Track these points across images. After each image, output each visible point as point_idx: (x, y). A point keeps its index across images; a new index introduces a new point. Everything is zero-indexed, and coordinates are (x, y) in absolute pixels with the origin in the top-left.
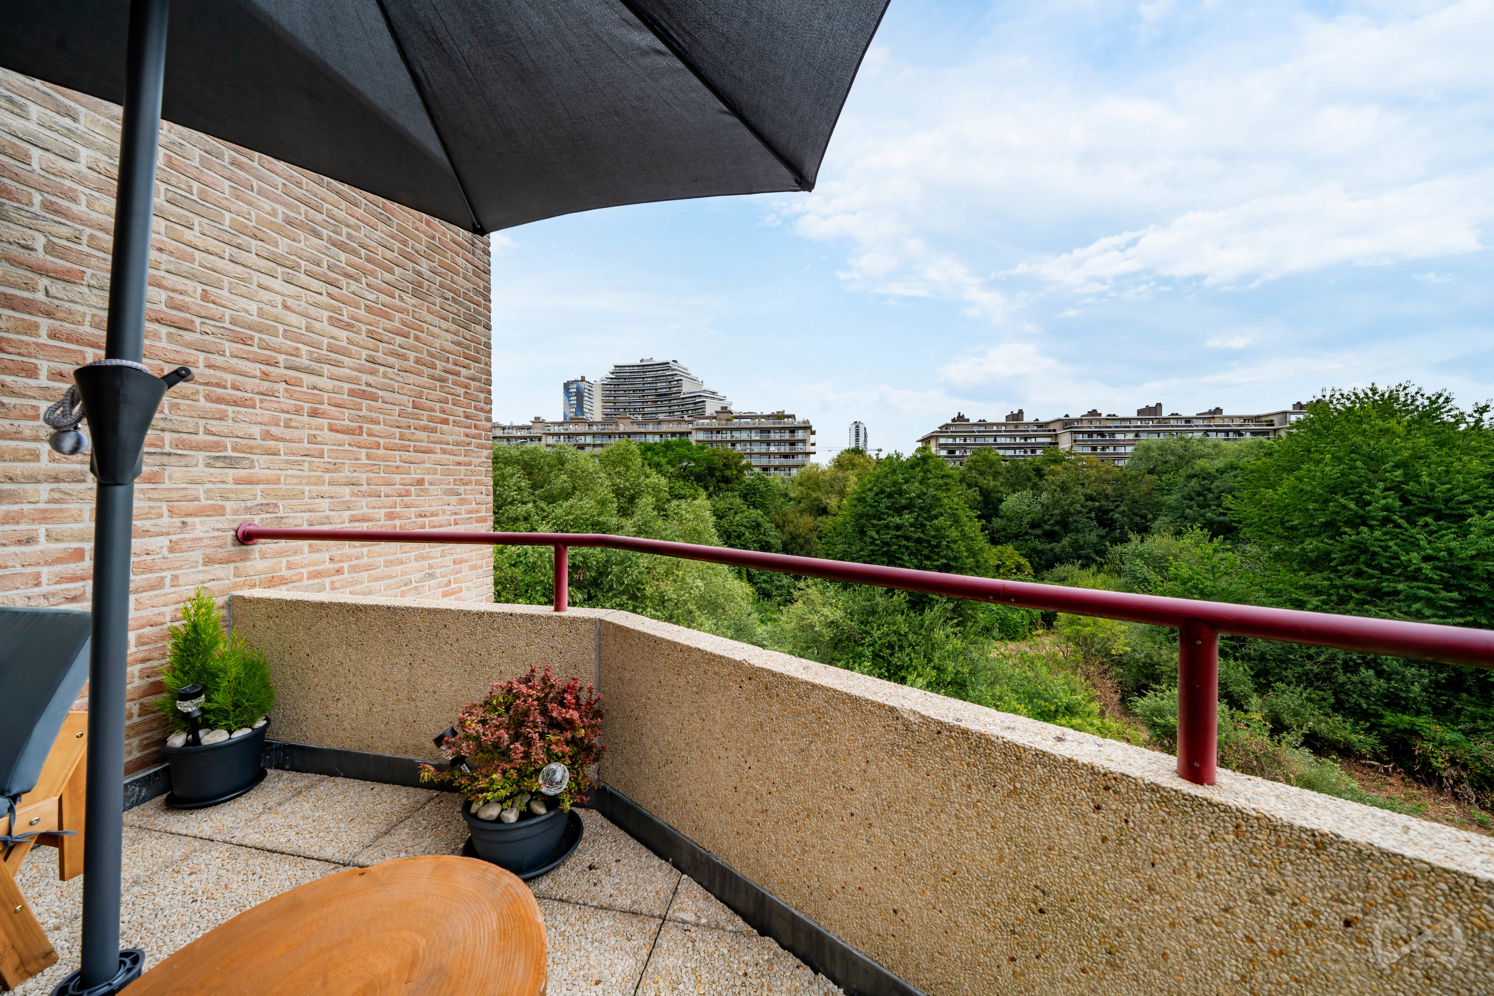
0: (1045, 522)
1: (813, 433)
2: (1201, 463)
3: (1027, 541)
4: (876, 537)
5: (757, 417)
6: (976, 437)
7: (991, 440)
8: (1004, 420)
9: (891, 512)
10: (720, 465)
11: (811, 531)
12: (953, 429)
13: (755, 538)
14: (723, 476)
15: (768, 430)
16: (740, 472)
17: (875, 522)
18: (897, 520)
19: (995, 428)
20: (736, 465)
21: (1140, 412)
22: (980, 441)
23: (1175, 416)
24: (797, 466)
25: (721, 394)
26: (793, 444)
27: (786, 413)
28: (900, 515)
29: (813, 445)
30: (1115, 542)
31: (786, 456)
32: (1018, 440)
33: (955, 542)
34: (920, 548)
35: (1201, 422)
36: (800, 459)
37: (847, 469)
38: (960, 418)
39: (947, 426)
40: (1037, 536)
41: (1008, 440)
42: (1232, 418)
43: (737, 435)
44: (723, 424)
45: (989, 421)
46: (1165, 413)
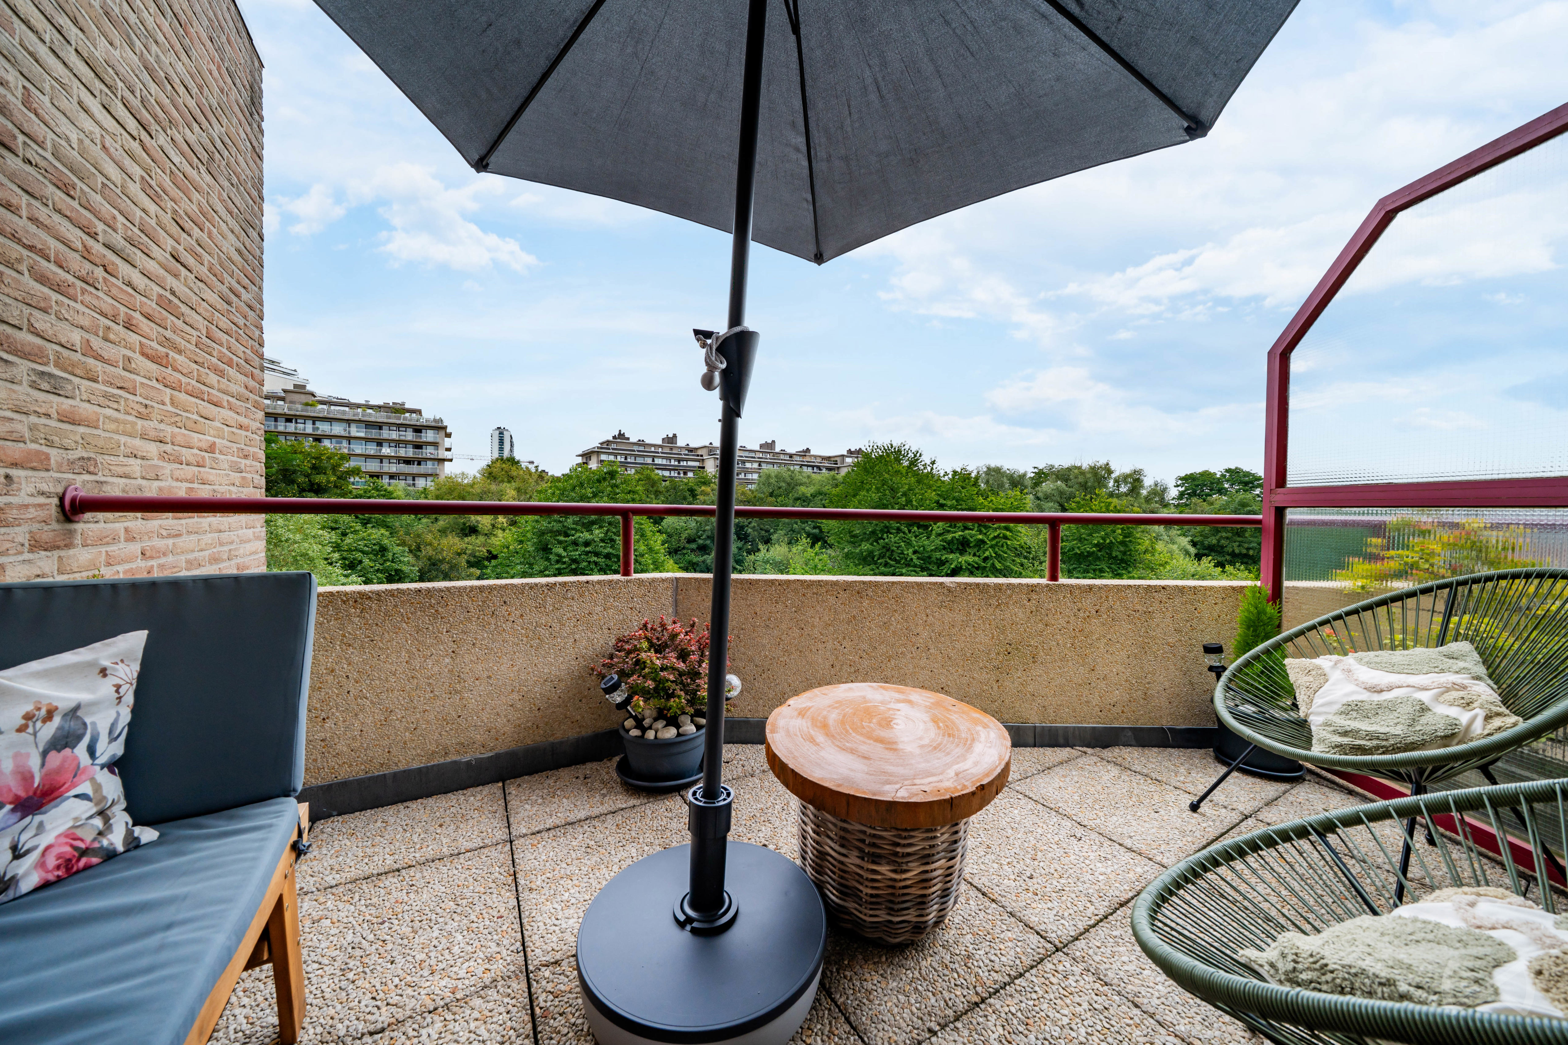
0: (699, 537)
1: (449, 435)
2: (802, 489)
3: (684, 554)
4: (564, 554)
5: (359, 406)
6: (636, 456)
7: (649, 461)
8: (660, 442)
9: (579, 528)
10: (306, 466)
11: (459, 554)
12: (614, 446)
13: (378, 566)
14: (312, 484)
15: (379, 426)
16: (344, 477)
17: (562, 538)
18: (587, 536)
19: (653, 449)
20: (334, 468)
21: (761, 446)
22: (639, 460)
23: (783, 452)
24: (425, 476)
25: (287, 365)
26: (418, 446)
27: (407, 406)
28: (590, 530)
29: (449, 450)
30: (749, 552)
31: (408, 462)
32: (673, 462)
33: (642, 555)
34: (610, 563)
35: (798, 458)
36: (429, 467)
37: (503, 481)
38: (621, 435)
39: (608, 442)
40: (692, 550)
41: (664, 462)
42: (815, 457)
43: (324, 428)
44: (298, 410)
45: (647, 442)
46: (777, 450)
